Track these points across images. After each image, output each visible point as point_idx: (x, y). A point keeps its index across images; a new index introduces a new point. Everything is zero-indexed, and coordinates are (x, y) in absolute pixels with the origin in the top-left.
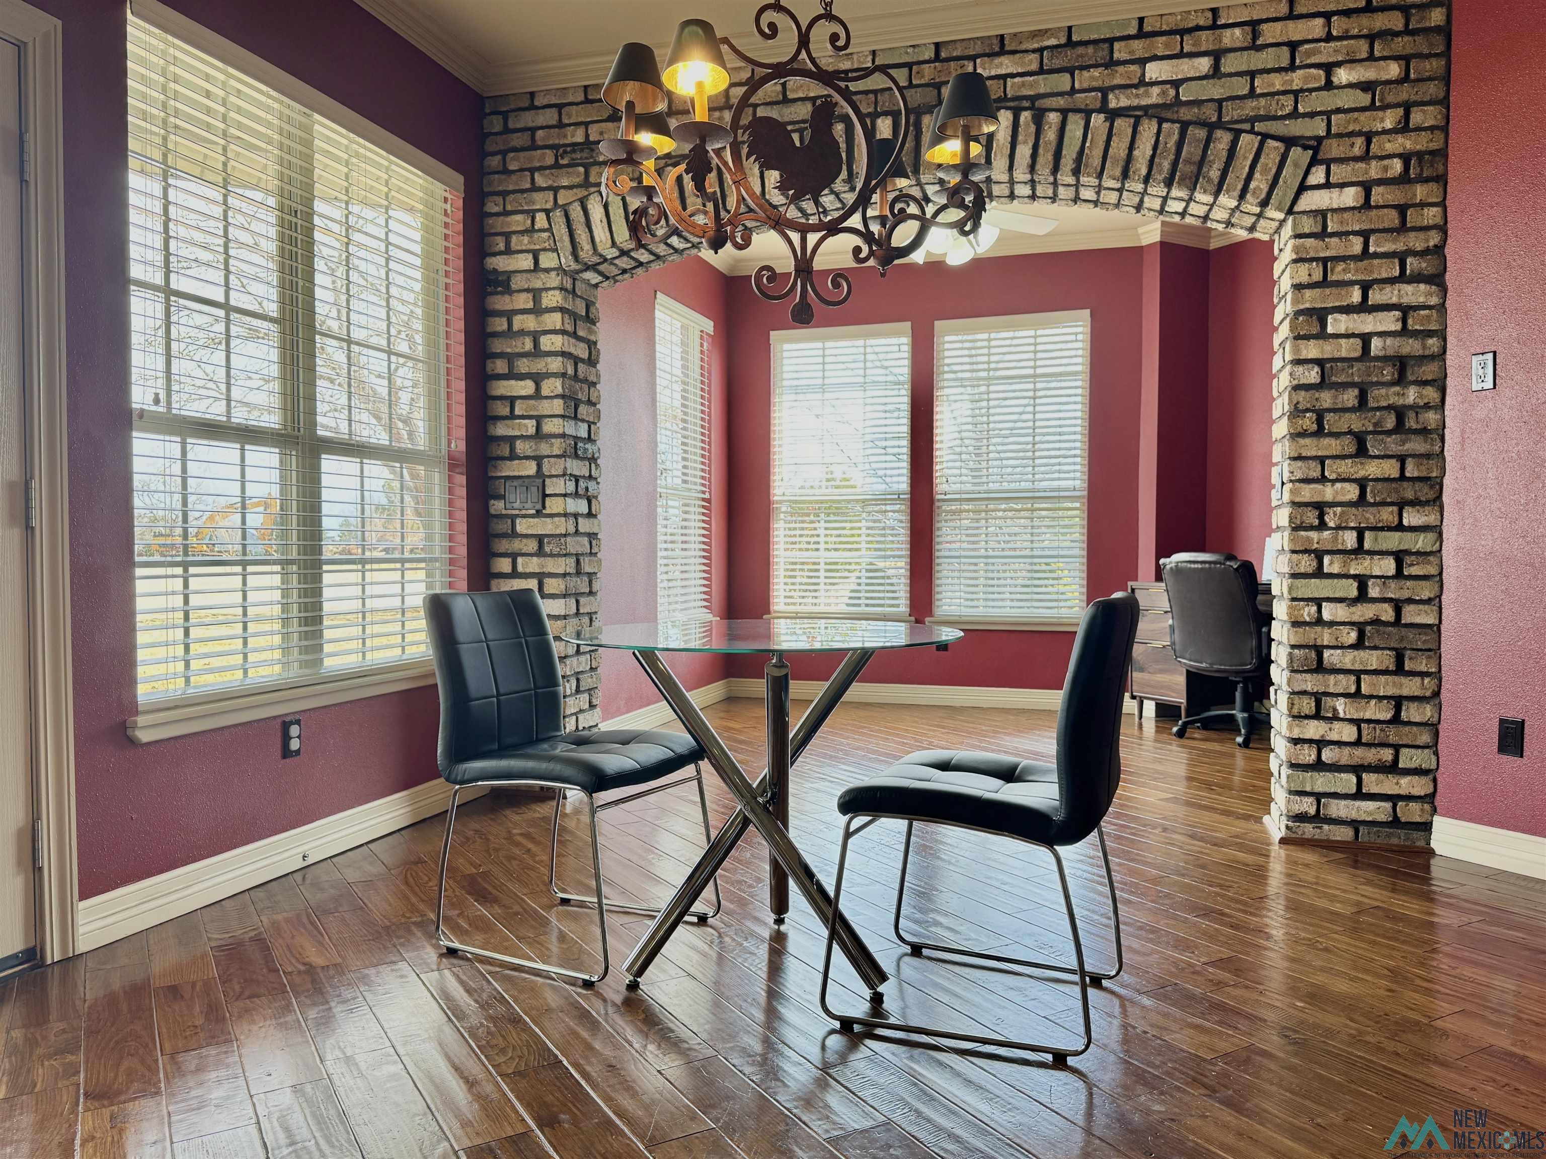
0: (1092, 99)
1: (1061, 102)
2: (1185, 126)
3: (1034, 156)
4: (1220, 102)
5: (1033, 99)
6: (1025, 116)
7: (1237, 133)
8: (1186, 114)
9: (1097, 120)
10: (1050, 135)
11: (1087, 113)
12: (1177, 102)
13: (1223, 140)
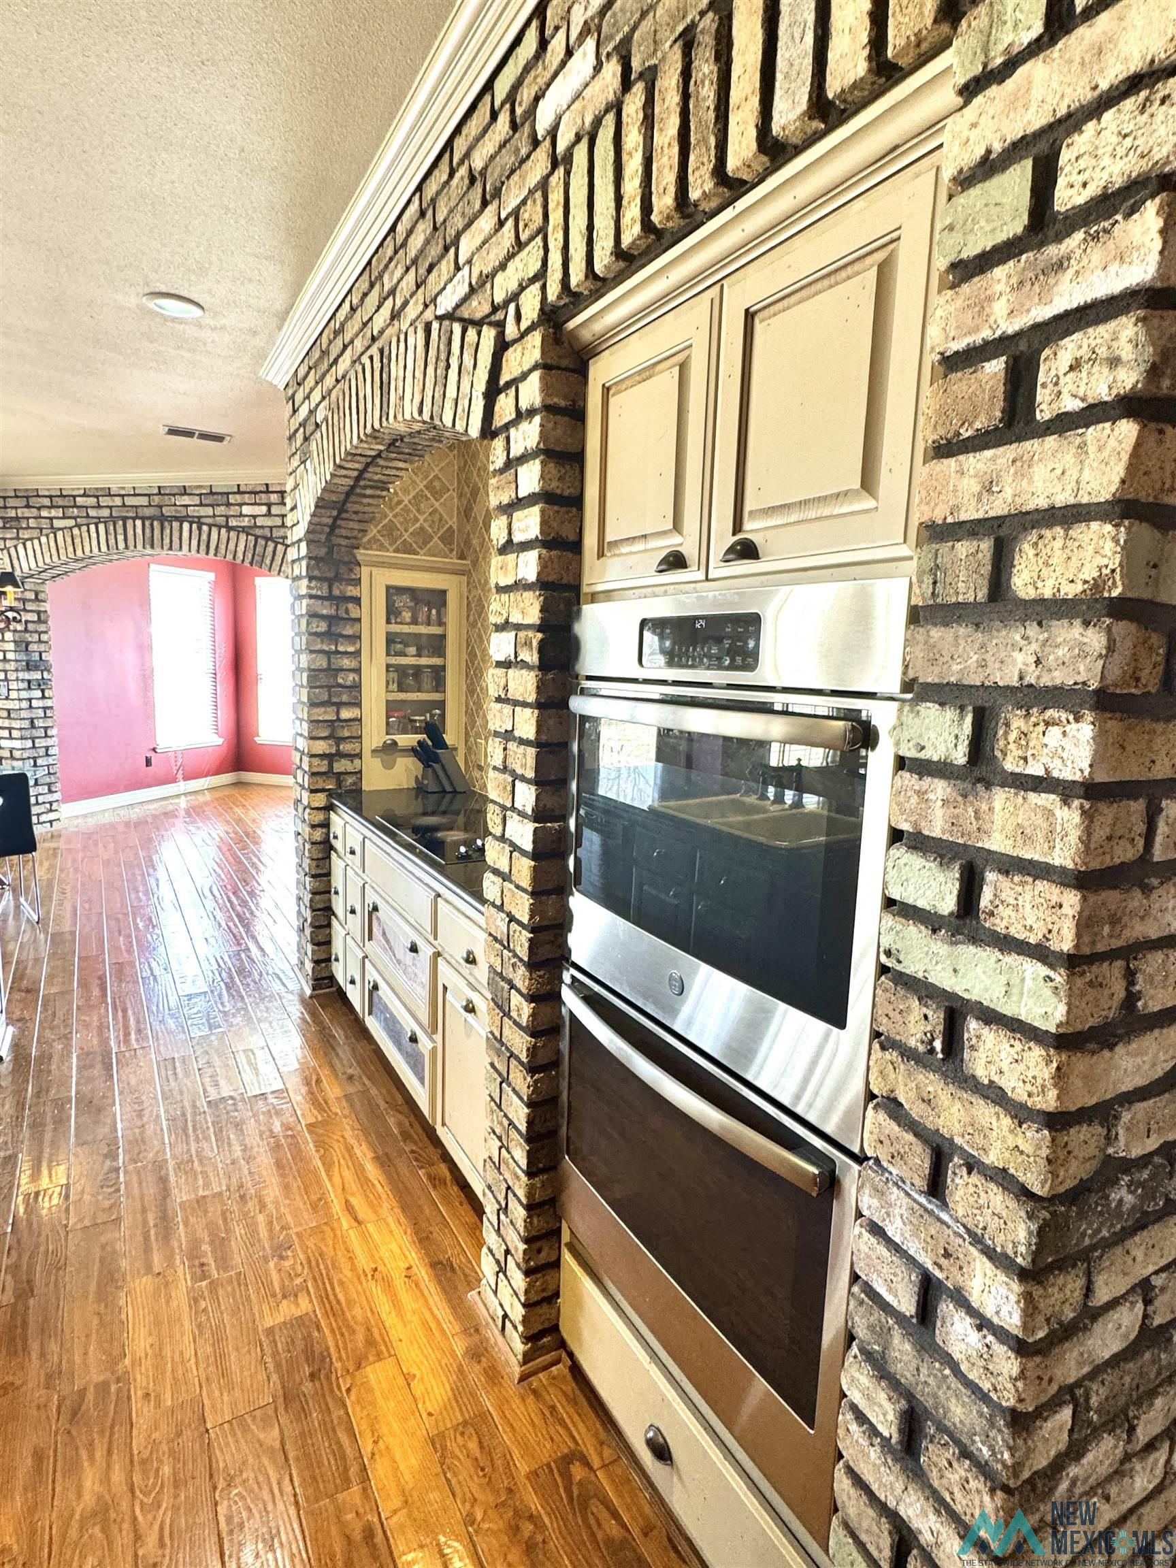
0: (221, 520)
1: (210, 521)
2: (257, 537)
3: (199, 546)
4: (271, 528)
5: (199, 517)
6: (195, 526)
7: (277, 543)
8: (258, 532)
9: (223, 531)
10: (204, 537)
11: (219, 527)
12: (255, 526)
13: (271, 545)
